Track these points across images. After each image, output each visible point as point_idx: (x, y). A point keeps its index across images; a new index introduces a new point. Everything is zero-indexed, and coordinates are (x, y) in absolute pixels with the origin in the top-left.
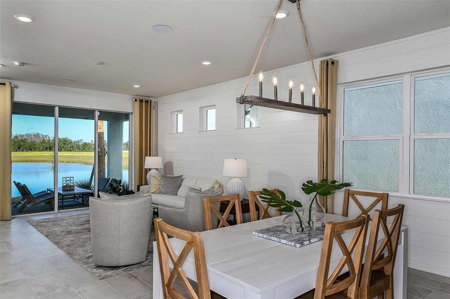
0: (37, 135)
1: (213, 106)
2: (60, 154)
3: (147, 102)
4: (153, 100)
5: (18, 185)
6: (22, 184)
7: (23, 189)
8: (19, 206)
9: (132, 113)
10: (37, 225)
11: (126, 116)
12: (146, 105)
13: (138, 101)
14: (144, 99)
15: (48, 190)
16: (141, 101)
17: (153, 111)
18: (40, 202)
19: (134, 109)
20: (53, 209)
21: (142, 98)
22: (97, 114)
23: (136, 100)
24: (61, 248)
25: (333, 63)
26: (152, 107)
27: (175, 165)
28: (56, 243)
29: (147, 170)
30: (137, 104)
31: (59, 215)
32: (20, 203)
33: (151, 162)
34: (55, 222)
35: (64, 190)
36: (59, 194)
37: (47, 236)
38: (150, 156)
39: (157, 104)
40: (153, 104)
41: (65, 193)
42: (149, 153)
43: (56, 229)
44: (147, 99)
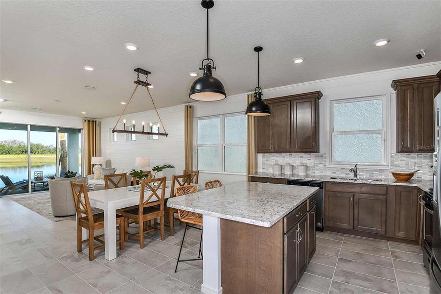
0: (14, 142)
2: (32, 156)
3: (93, 121)
4: (98, 120)
5: (2, 177)
6: (5, 176)
7: (6, 180)
8: (3, 191)
9: (83, 129)
10: (17, 201)
11: (79, 131)
12: (93, 124)
13: (87, 121)
14: (91, 120)
15: (24, 180)
16: (89, 121)
17: (98, 127)
18: (19, 188)
19: (84, 125)
20: (28, 192)
21: (89, 119)
22: (58, 129)
23: (85, 121)
24: (34, 210)
25: (190, 107)
26: (97, 125)
27: (112, 161)
28: (30, 208)
29: (93, 165)
30: (86, 123)
32: (4, 189)
33: (94, 160)
34: (29, 198)
35: (35, 180)
36: (32, 182)
37: (24, 206)
38: (96, 156)
39: (100, 123)
40: (97, 123)
41: (37, 181)
42: (95, 154)
43: (30, 202)
44: (93, 120)
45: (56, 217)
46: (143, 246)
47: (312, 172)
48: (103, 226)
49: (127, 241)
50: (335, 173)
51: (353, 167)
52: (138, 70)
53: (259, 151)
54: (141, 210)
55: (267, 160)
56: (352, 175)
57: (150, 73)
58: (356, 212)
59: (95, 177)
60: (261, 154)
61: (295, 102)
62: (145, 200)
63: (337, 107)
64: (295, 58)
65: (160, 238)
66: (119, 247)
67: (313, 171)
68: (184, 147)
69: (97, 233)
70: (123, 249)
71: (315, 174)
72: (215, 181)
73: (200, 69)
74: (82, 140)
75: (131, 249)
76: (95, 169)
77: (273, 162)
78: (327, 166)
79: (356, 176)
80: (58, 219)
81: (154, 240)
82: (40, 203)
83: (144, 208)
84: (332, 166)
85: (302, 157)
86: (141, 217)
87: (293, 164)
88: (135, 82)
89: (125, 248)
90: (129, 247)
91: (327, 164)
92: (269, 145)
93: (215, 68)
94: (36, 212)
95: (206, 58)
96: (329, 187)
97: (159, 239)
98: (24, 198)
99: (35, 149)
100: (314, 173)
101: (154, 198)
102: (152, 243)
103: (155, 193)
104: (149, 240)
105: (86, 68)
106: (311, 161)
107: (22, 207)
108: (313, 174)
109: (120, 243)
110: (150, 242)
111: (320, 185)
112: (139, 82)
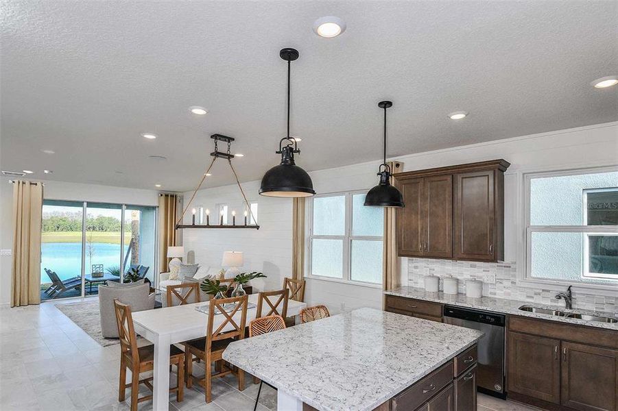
1: (225, 204)
3: (172, 196)
4: (178, 194)
5: (48, 272)
7: (53, 276)
8: (49, 292)
9: (158, 207)
10: (62, 309)
11: (154, 208)
12: (172, 200)
13: (164, 195)
14: (170, 194)
16: (167, 196)
17: (178, 204)
19: (159, 202)
20: (80, 295)
21: (167, 193)
22: (124, 207)
23: (162, 195)
24: (79, 326)
26: (178, 202)
27: (196, 254)
28: (76, 322)
29: (171, 259)
30: (163, 199)
31: (86, 300)
32: (50, 288)
33: (173, 251)
34: (79, 305)
35: (93, 277)
36: (87, 280)
37: (70, 317)
38: (174, 245)
39: (182, 198)
40: (178, 198)
41: (95, 279)
42: (173, 243)
43: (79, 311)
44: (172, 193)
45: (106, 338)
46: (209, 399)
47: (491, 293)
48: (151, 367)
49: (190, 388)
50: (533, 297)
51: (565, 290)
52: (216, 137)
53: (401, 252)
54: (209, 344)
55: (416, 267)
56: (562, 304)
57: (234, 140)
58: (565, 375)
59: (171, 277)
60: (407, 258)
61: (459, 177)
62: (214, 331)
63: (537, 184)
64: (452, 112)
65: (238, 387)
66: (175, 398)
67: (493, 291)
68: (292, 238)
69: (143, 375)
70: (182, 400)
71: (496, 296)
72: (318, 307)
73: (277, 152)
74: (157, 221)
75: (193, 403)
76: (171, 265)
77: (426, 272)
78: (518, 284)
79: (569, 306)
80: (107, 342)
81: (228, 388)
82: (90, 314)
83: (212, 342)
84: (526, 285)
85: (475, 266)
86: (208, 353)
87: (459, 278)
88: (211, 154)
89: (185, 400)
90: (191, 398)
91: (517, 280)
92: (417, 245)
93: (299, 151)
94: (82, 328)
95: (286, 136)
96: (515, 325)
97: (236, 388)
98: (73, 305)
99: (106, 224)
100: (495, 294)
101: (229, 327)
102: (225, 394)
103: (229, 319)
104: (221, 388)
105: (146, 136)
106: (489, 274)
107: (66, 319)
108: (492, 296)
109: (178, 392)
110: (222, 392)
111: (498, 320)
112: (217, 154)
